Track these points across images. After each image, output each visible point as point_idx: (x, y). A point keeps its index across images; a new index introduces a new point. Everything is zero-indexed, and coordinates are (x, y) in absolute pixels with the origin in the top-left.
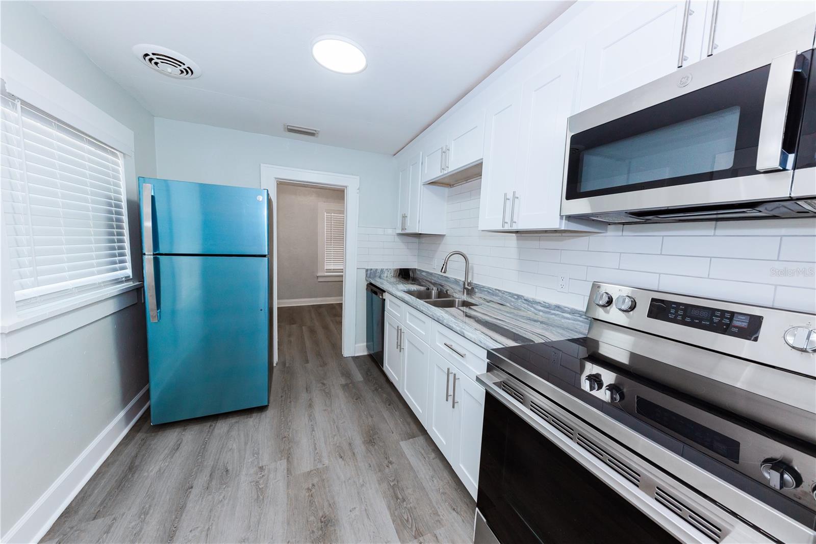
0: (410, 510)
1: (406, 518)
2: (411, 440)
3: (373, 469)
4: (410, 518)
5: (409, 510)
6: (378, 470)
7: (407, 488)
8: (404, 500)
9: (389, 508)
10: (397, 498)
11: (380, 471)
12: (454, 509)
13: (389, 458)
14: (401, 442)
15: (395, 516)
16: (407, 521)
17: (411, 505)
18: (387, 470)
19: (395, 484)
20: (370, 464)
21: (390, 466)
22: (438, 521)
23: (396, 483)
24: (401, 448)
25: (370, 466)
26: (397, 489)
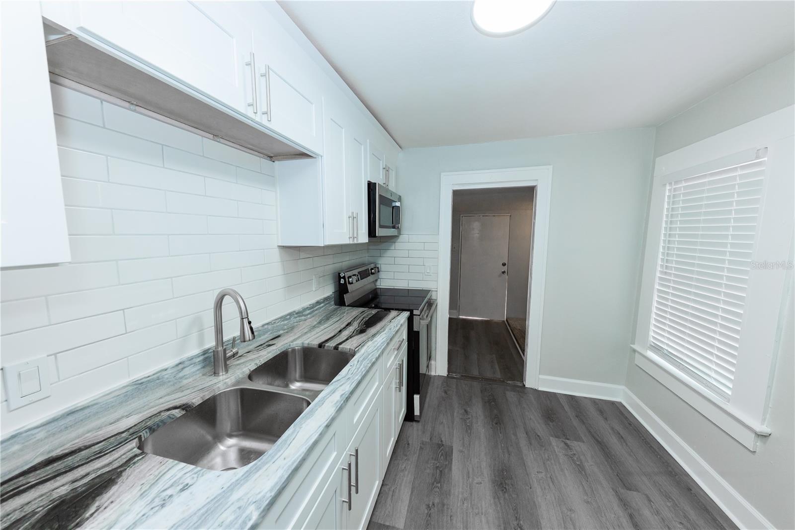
0: (436, 459)
1: (442, 457)
2: (387, 524)
3: (450, 511)
4: (440, 455)
5: (438, 460)
6: (445, 507)
7: (429, 474)
8: (437, 467)
9: (450, 469)
10: (441, 472)
11: (443, 505)
12: (408, 444)
13: (427, 514)
14: (401, 528)
15: (449, 462)
16: (442, 455)
17: (434, 462)
18: (437, 501)
19: (437, 483)
20: (451, 520)
21: (431, 503)
22: (423, 444)
23: (435, 483)
24: (407, 518)
25: (451, 516)
26: (437, 478)
